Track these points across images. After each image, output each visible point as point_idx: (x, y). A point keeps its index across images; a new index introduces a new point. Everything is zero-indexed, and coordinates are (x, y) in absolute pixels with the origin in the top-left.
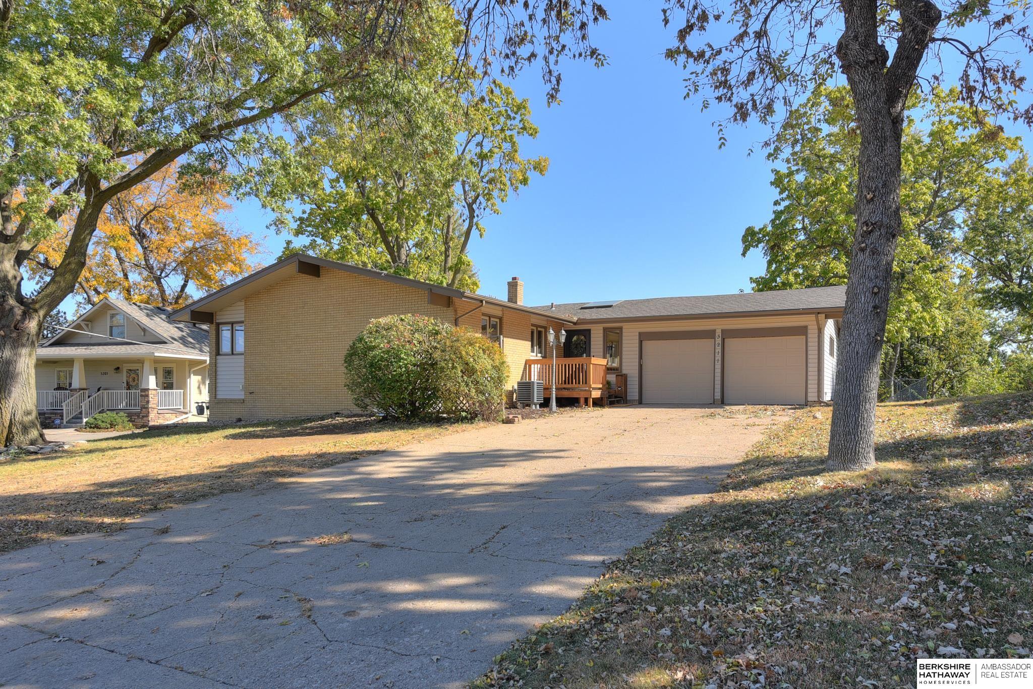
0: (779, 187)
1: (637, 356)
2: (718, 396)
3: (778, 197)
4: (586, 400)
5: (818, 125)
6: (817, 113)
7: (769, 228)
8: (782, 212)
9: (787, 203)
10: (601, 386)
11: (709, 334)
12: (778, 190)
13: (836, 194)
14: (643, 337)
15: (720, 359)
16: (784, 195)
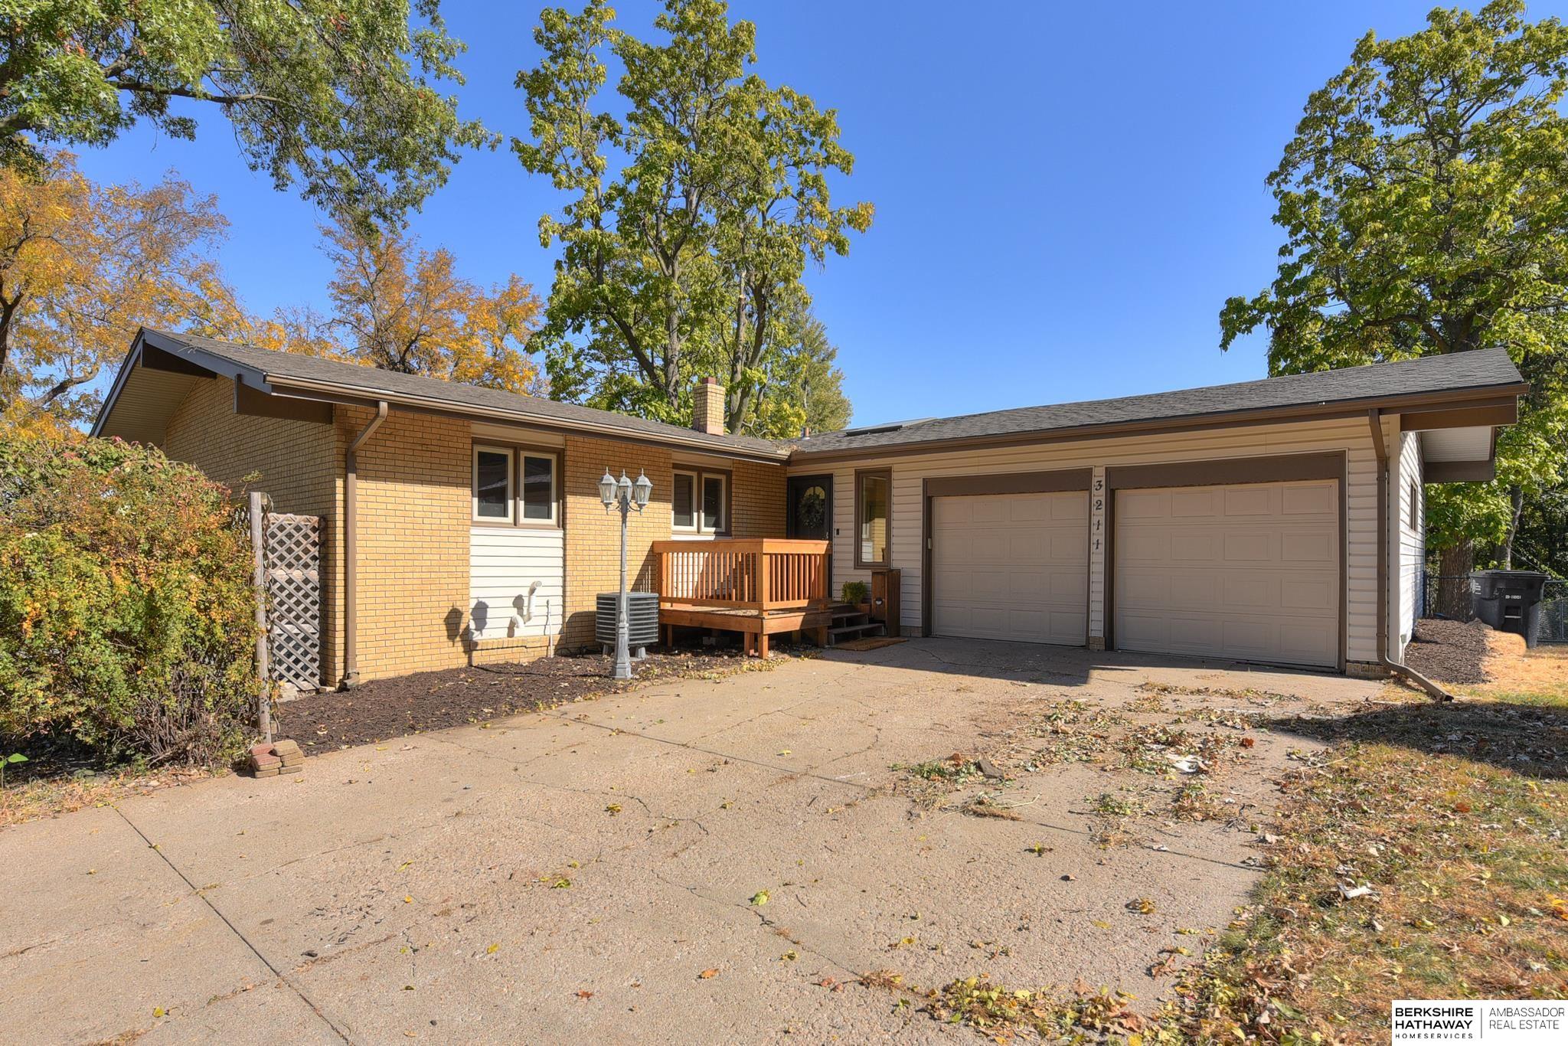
0: (1289, 223)
1: (920, 532)
2: (1097, 629)
3: (1288, 241)
4: (756, 638)
5: (1364, 118)
6: (1362, 98)
7: (1272, 298)
8: (1297, 267)
9: (1305, 249)
10: (804, 603)
11: (1076, 480)
12: (1288, 228)
13: (1407, 215)
14: (933, 491)
15: (1102, 540)
16: (1300, 236)
